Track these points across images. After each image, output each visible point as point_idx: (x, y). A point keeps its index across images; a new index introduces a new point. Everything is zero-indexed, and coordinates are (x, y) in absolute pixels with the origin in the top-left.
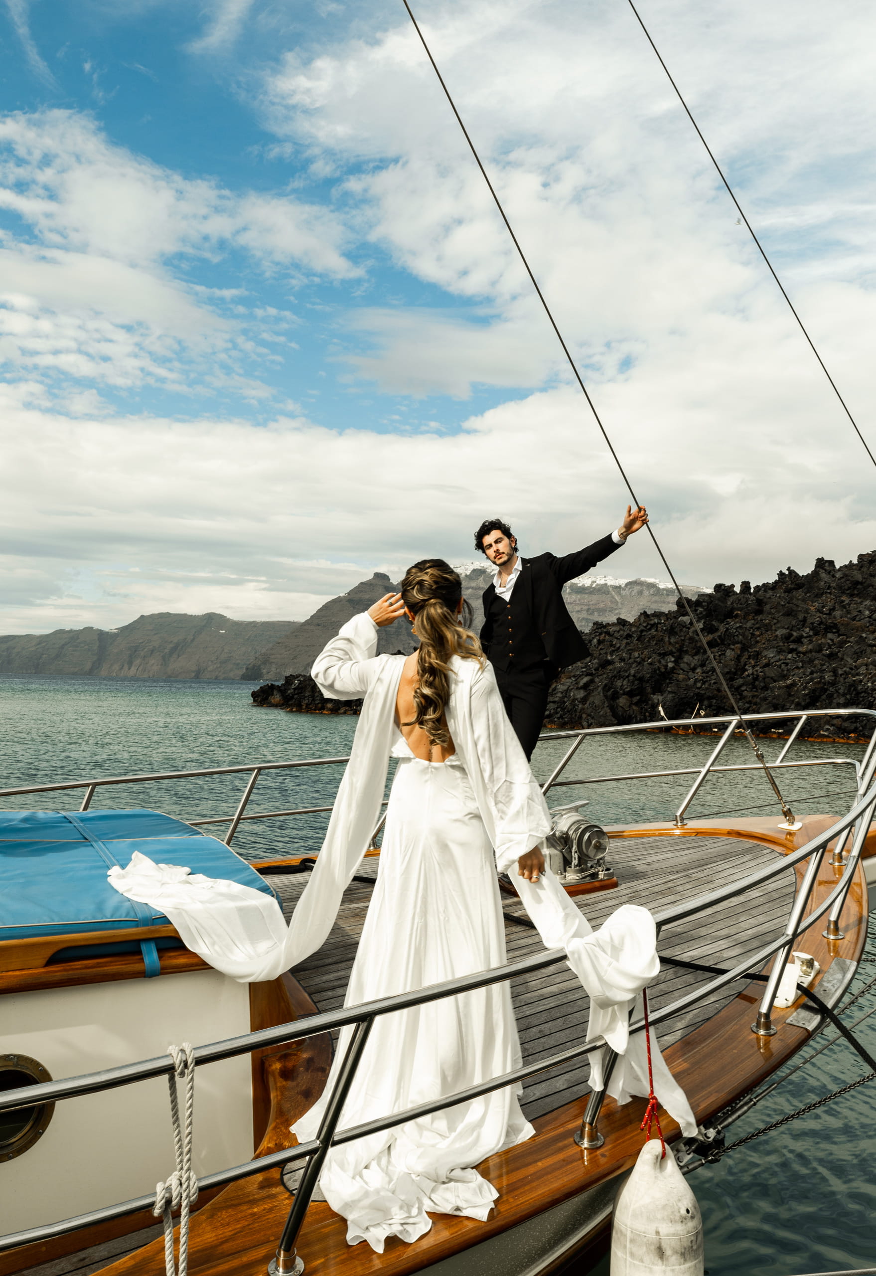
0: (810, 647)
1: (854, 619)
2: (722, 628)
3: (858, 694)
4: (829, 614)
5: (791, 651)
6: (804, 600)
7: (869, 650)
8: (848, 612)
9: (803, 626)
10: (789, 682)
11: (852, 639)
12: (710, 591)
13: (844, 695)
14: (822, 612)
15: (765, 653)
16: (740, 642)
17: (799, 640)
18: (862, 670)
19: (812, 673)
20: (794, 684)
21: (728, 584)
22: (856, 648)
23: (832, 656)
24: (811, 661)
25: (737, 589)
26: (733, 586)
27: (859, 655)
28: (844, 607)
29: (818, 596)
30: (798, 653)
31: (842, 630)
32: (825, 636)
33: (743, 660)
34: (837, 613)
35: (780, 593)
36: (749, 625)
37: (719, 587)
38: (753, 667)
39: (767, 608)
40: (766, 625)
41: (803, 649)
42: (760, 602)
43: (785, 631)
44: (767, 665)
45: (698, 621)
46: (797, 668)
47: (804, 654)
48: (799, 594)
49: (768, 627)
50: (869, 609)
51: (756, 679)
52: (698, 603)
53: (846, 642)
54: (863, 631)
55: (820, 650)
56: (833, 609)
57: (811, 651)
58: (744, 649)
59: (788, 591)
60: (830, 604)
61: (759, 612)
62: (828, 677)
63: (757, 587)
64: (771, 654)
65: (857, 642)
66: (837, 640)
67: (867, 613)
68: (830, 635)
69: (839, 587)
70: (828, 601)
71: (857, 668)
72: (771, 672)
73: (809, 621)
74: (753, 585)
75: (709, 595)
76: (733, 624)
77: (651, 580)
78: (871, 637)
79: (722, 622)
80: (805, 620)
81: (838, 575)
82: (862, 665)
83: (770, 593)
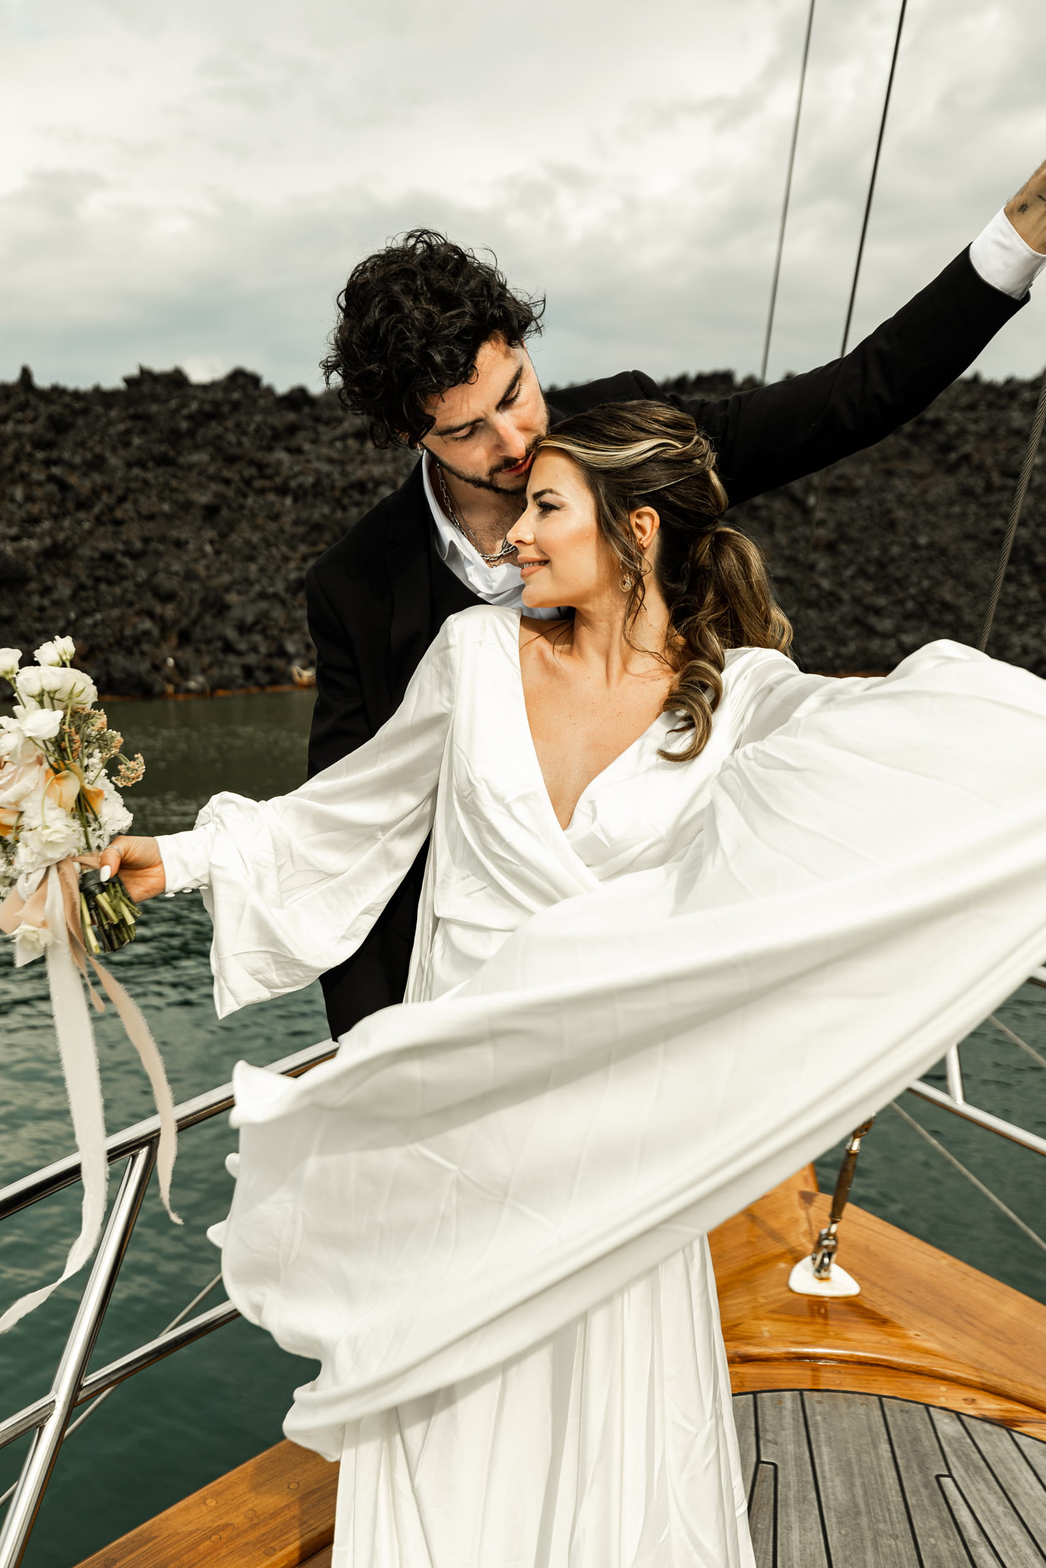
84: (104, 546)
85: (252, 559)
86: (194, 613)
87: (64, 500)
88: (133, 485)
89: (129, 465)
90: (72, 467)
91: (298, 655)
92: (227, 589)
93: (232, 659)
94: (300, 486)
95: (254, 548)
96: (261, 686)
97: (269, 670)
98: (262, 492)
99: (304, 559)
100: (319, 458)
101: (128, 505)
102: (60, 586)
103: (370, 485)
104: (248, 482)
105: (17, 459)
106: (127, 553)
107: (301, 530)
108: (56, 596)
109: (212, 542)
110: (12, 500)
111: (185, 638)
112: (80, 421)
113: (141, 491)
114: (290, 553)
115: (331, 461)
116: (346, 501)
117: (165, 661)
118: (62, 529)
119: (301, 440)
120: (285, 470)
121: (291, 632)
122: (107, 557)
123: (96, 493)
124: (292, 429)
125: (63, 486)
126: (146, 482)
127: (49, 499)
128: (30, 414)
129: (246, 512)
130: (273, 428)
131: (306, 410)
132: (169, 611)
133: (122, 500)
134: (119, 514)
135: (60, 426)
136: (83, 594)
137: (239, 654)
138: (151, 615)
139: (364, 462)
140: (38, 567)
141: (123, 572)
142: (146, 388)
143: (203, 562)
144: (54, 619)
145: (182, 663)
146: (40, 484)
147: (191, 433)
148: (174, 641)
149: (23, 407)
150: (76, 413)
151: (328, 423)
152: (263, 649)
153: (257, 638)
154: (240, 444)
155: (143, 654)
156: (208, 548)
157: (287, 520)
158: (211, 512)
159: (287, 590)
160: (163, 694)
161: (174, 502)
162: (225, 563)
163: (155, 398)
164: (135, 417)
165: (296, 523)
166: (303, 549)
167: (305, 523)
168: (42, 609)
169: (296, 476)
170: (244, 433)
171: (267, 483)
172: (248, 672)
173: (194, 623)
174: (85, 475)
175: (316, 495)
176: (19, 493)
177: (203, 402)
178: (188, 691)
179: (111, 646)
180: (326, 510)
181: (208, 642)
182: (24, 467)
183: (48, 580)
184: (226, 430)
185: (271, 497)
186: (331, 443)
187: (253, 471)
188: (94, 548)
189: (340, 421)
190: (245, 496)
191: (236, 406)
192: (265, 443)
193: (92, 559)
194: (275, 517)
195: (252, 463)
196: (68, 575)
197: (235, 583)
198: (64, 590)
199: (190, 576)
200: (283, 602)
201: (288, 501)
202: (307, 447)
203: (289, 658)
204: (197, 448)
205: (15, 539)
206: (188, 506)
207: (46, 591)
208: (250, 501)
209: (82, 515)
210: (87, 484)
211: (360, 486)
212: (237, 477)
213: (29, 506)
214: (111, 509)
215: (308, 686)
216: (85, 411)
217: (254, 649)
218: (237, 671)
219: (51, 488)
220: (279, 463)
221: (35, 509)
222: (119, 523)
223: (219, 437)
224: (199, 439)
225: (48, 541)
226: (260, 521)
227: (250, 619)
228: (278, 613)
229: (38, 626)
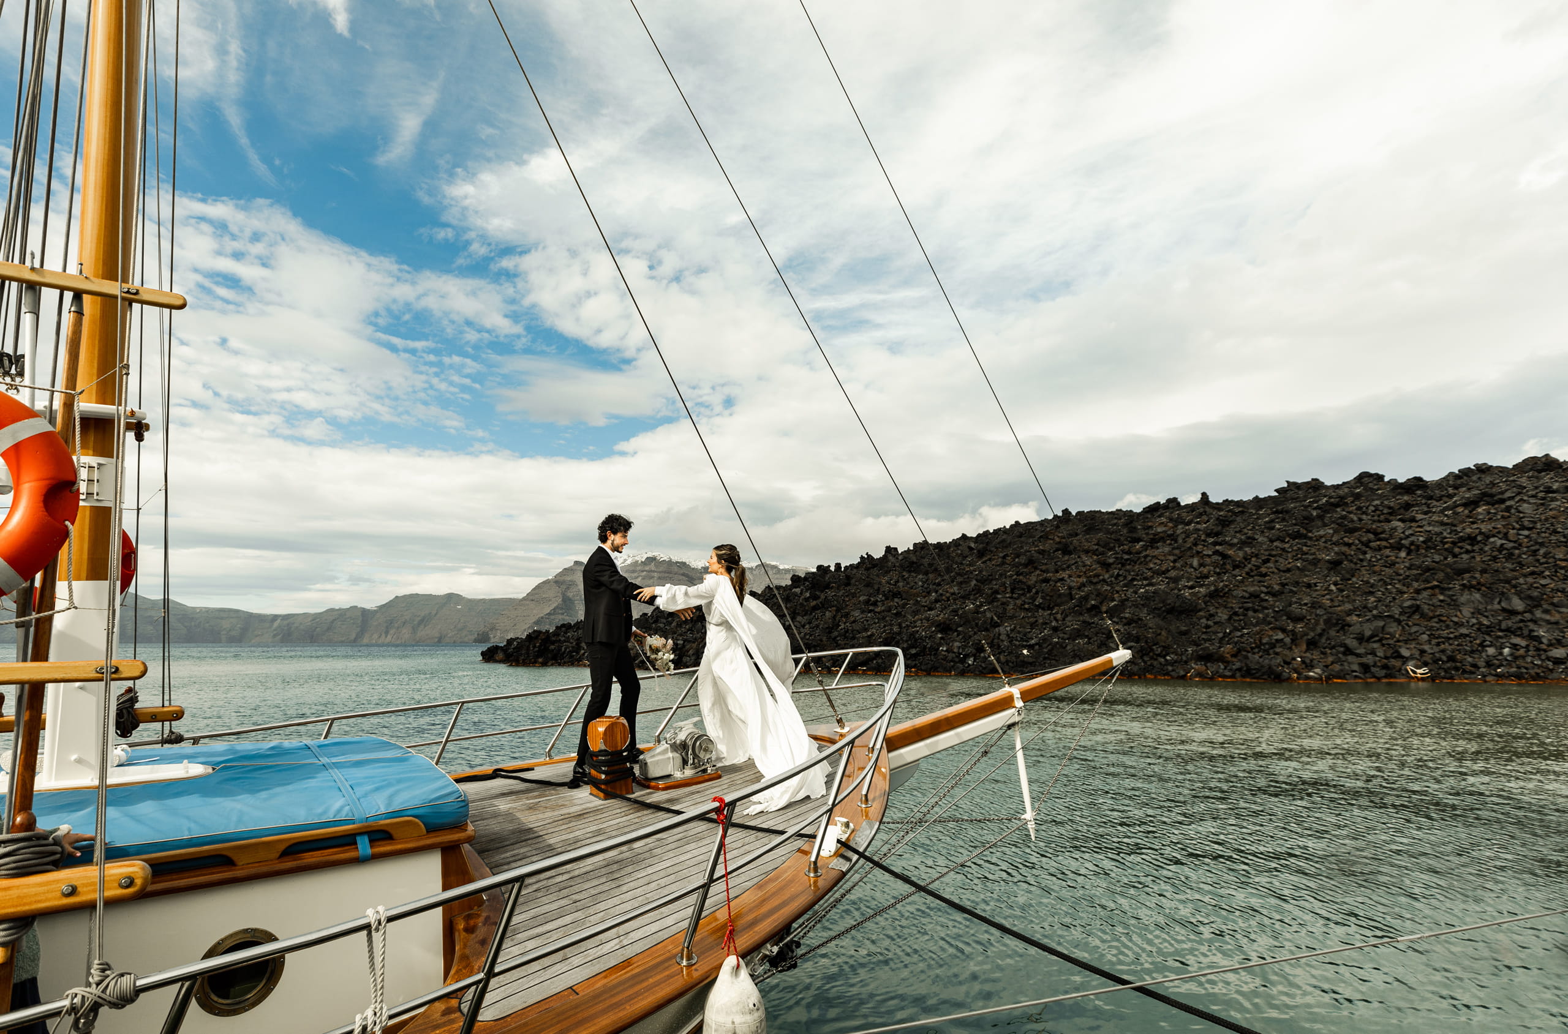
0: (883, 608)
1: (912, 588)
2: (823, 596)
3: (916, 640)
4: (895, 585)
5: (870, 611)
6: (878, 576)
7: (922, 609)
8: (908, 583)
9: (878, 593)
10: (869, 633)
11: (911, 602)
12: (815, 570)
13: (907, 641)
14: (890, 584)
15: (852, 613)
16: (835, 606)
17: (875, 604)
18: (918, 623)
19: (885, 626)
20: (872, 635)
21: (826, 565)
22: (914, 608)
23: (898, 614)
24: (884, 618)
25: (832, 569)
26: (829, 566)
27: (915, 613)
28: (905, 580)
29: (888, 572)
30: (875, 612)
31: (904, 597)
32: (892, 600)
33: (837, 618)
34: (901, 584)
35: (862, 571)
36: (841, 593)
37: (819, 567)
38: (845, 623)
39: (853, 581)
40: (852, 593)
41: (878, 609)
42: (848, 578)
43: (865, 598)
44: (854, 622)
45: (806, 591)
46: (875, 623)
47: (879, 613)
48: (875, 571)
49: (854, 595)
50: (922, 581)
51: (847, 631)
52: (806, 579)
53: (907, 604)
54: (918, 596)
55: (890, 611)
56: (897, 582)
57: (883, 611)
58: (838, 610)
59: (867, 569)
60: (895, 578)
61: (848, 584)
62: (896, 629)
63: (846, 567)
64: (856, 613)
65: (914, 604)
66: (901, 603)
67: (920, 583)
68: (896, 600)
69: (901, 566)
70: (894, 575)
71: (915, 622)
72: (856, 627)
73: (882, 590)
74: (843, 566)
75: (813, 573)
76: (830, 593)
77: (773, 563)
78: (924, 600)
79: (822, 592)
80: (879, 589)
81: (900, 558)
82: (918, 620)
83: (855, 571)
84: (1251, 589)
85: (1372, 593)
86: (1319, 630)
87: (1224, 564)
88: (1274, 553)
89: (1272, 541)
90: (1232, 545)
91: (1411, 658)
92: (1349, 613)
93: (1350, 658)
94: (1412, 543)
95: (1372, 586)
96: (1379, 679)
97: (1385, 667)
98: (1380, 549)
99: (1418, 592)
100: (1429, 524)
101: (1271, 565)
102: (1220, 615)
103: (1479, 538)
104: (1367, 544)
105: (1195, 544)
106: (1267, 593)
107: (1415, 572)
108: (1217, 619)
109: (1335, 584)
110: (1191, 566)
111: (1312, 644)
112: (1239, 519)
113: (1280, 555)
114: (1405, 589)
115: (1442, 524)
116: (1457, 550)
117: (1294, 659)
118: (1222, 581)
119: (1414, 512)
120: (1398, 534)
121: (1406, 642)
122: (1254, 596)
123: (1246, 558)
124: (1407, 506)
125: (1224, 556)
126: (1283, 549)
127: (1215, 565)
128: (1205, 518)
129: (1365, 564)
130: (1390, 508)
131: (1419, 492)
132: (1299, 627)
133: (1267, 561)
134: (1263, 570)
135: (1224, 523)
136: (1236, 618)
137: (1358, 655)
138: (1284, 630)
139: (1473, 523)
140: (1205, 603)
141: (1265, 604)
142: (1289, 494)
143: (1328, 597)
144: (1216, 633)
145: (1308, 661)
146: (1209, 556)
147: (1320, 517)
148: (1304, 647)
149: (1201, 515)
150: (1236, 514)
151: (1439, 499)
152: (1380, 653)
153: (1375, 645)
154: (1360, 520)
155: (1277, 654)
156: (1333, 587)
157: (1401, 567)
158: (1335, 565)
159: (1401, 614)
160: (1289, 679)
161: (1304, 560)
162: (1348, 596)
163: (1294, 499)
164: (1277, 512)
165: (1409, 568)
166: (1416, 585)
167: (1418, 568)
168: (1207, 627)
169: (1408, 537)
170: (1364, 513)
171: (1384, 543)
172: (1366, 668)
173: (1321, 635)
174: (1240, 549)
175: (1428, 548)
176: (1195, 563)
177: (1331, 497)
178: (1308, 678)
179: (1252, 648)
180: (1437, 558)
181: (1333, 647)
182: (1199, 548)
183: (1212, 610)
184: (1350, 512)
185: (1387, 552)
186: (1442, 512)
187: (1371, 536)
188: (1244, 591)
189: (1450, 496)
190: (1365, 553)
191: (1357, 497)
192: (1382, 517)
193: (1243, 597)
194: (1393, 564)
195: (1368, 531)
196: (1225, 607)
197: (1355, 609)
198: (1223, 615)
199: (1315, 605)
200: (1399, 622)
201: (1403, 554)
202: (1419, 517)
203: (1405, 660)
204: (1325, 525)
205: (1191, 587)
206: (1316, 562)
207: (1211, 616)
208: (1368, 556)
209: (1237, 572)
210: (1241, 554)
211: (1472, 540)
212: (1357, 542)
213: (1202, 569)
214: (1258, 567)
215: (1423, 679)
216: (1242, 512)
217: (1373, 653)
218: (1355, 667)
219: (1216, 557)
220: (1395, 529)
221: (1205, 570)
222: (1265, 575)
223: (1344, 518)
224: (1326, 520)
225: (1212, 588)
226: (1377, 568)
227: (1368, 633)
228: (1394, 628)
229: (1204, 636)
